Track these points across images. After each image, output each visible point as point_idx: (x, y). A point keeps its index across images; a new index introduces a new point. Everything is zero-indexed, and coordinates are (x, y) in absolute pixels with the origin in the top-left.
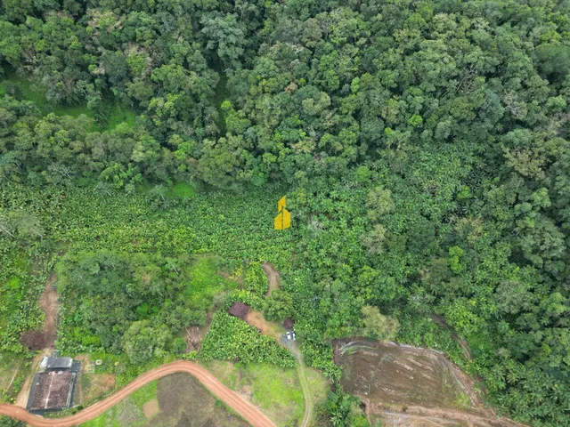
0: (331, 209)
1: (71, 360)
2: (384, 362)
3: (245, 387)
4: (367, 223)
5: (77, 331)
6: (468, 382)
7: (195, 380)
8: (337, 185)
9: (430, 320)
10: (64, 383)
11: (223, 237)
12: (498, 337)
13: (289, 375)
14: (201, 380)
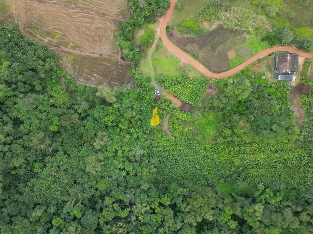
0: (127, 163)
1: (279, 79)
2: (108, 79)
3: (183, 66)
4: (105, 152)
5: (279, 94)
6: (65, 67)
7: (210, 69)
8: (121, 179)
9: (79, 99)
10: (282, 66)
11: (197, 153)
12: (43, 85)
13: (159, 72)
14: (206, 69)
